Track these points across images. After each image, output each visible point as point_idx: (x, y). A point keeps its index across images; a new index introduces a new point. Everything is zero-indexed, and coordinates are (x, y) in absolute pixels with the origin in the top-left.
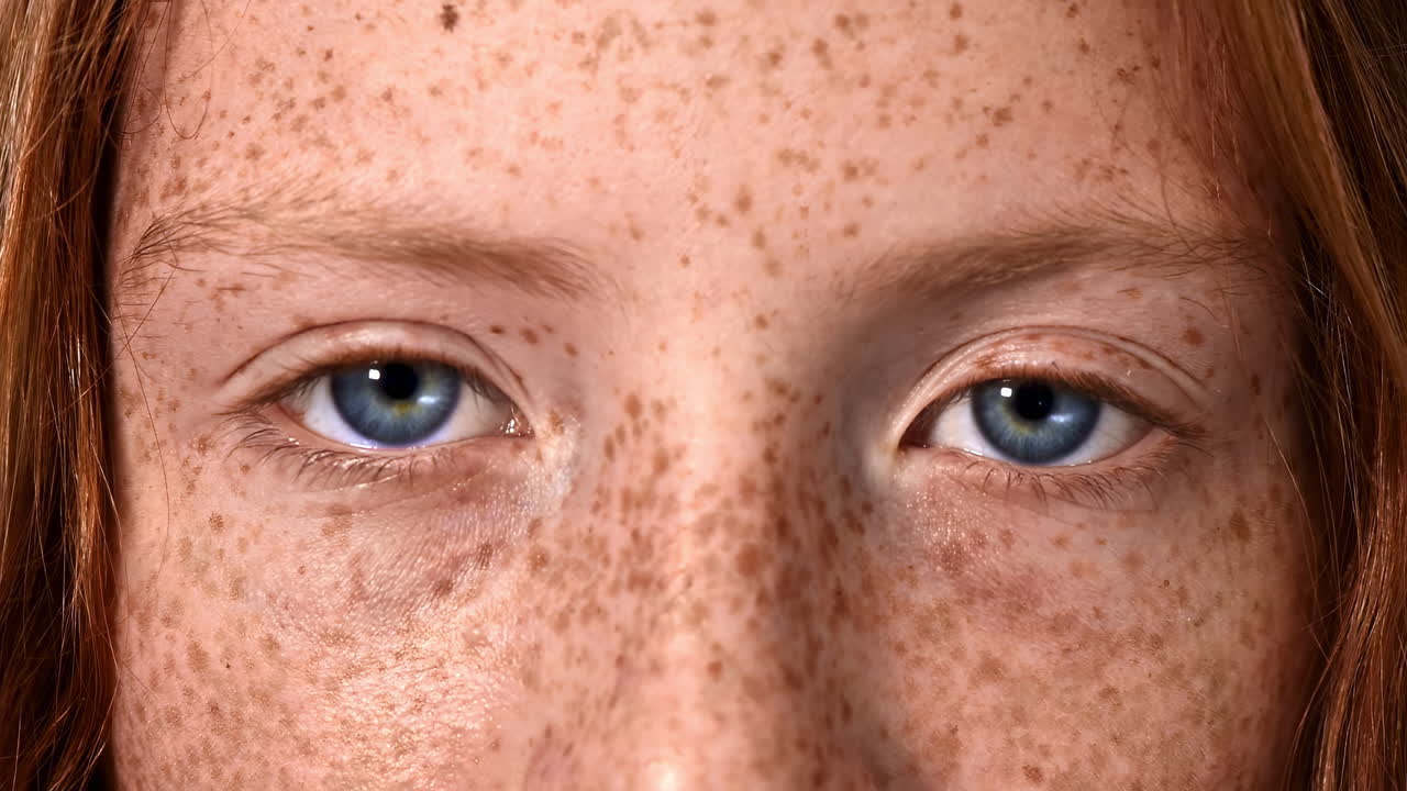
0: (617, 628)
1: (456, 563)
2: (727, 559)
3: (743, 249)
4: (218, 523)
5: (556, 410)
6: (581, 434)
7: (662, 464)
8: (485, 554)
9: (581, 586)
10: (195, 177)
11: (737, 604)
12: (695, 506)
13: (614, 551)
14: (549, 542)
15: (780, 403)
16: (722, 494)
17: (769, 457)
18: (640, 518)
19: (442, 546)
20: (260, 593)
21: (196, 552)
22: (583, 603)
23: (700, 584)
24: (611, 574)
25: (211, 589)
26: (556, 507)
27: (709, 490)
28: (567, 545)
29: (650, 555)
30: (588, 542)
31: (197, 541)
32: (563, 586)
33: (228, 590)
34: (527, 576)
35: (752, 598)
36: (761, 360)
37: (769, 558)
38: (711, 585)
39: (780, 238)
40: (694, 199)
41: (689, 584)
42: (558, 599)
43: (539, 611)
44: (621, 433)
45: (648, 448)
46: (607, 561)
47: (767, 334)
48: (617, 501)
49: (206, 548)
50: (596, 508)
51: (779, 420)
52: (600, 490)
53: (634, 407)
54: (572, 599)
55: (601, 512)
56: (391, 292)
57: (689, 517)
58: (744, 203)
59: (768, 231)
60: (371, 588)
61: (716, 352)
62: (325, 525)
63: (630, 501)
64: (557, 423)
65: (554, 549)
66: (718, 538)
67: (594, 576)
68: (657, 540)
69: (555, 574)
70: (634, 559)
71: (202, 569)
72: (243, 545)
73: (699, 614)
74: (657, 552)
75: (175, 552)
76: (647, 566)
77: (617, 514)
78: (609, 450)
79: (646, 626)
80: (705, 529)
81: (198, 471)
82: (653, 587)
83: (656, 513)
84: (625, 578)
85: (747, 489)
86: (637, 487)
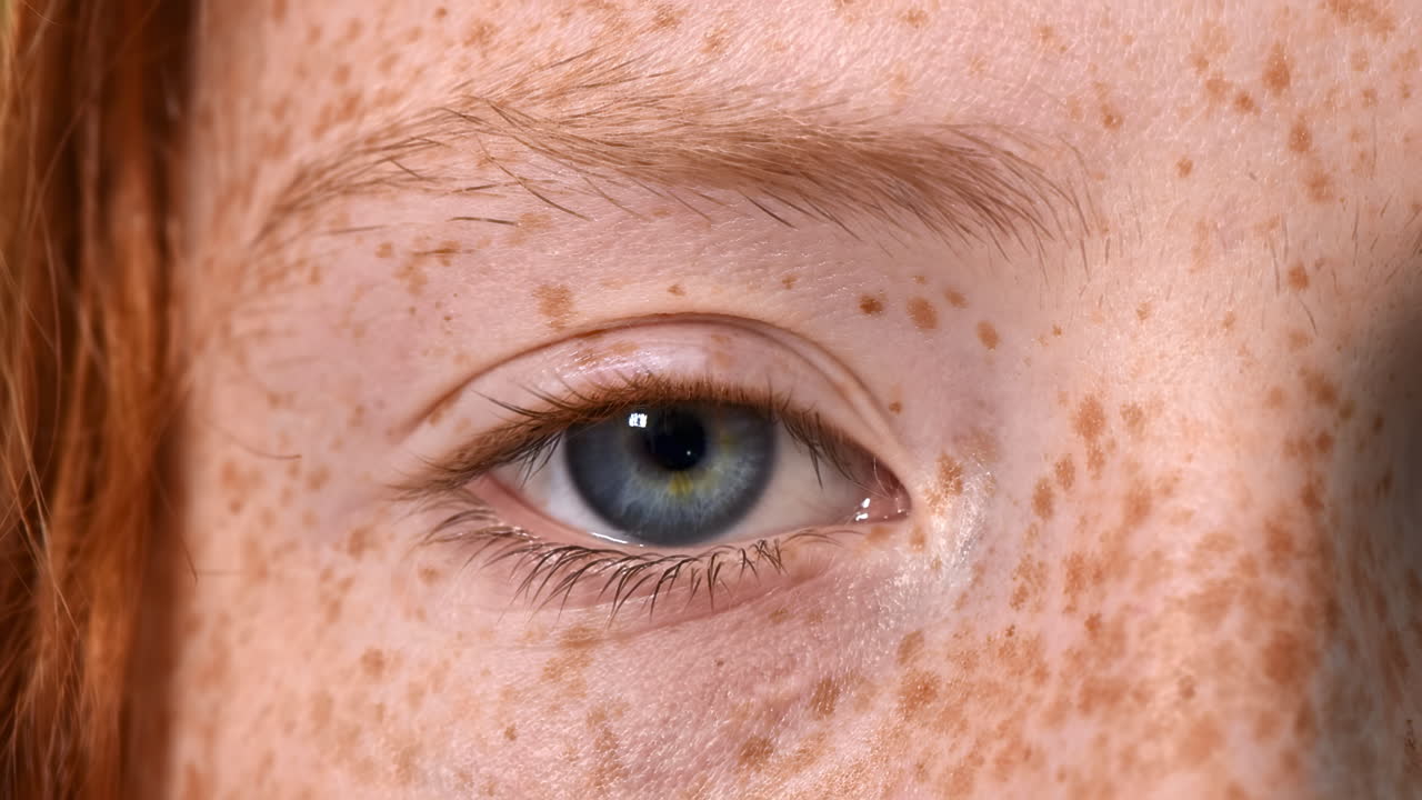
0: (1062, 777)
1: (776, 712)
2: (1249, 653)
3: (1274, 152)
4: (375, 663)
5: (950, 451)
6: (993, 489)
7: (1139, 508)
8: (825, 696)
9: (994, 722)
10: (377, 87)
11: (1265, 727)
12: (1194, 568)
13: (1055, 659)
14: (936, 662)
15: (1326, 417)
16: (1241, 551)
17: (1311, 499)
18: (1103, 597)
19: (748, 689)
20: (444, 771)
21: (341, 713)
22: (999, 746)
23: (1206, 691)
24: (1049, 694)
25: (365, 770)
26: (947, 609)
27: (1215, 543)
28: (968, 662)
29: (1121, 652)
30: (1006, 652)
31: (340, 694)
32: (963, 727)
33: (393, 768)
34: (897, 720)
35: (1289, 719)
36: (1298, 340)
37: (1314, 657)
38: (1223, 694)
39: (1332, 138)
40: (1201, 63)
41: (1188, 692)
42: (953, 748)
43: (921, 770)
44: (1066, 471)
45: (1116, 483)
46: (1041, 675)
47: (1308, 296)
48: (1058, 578)
49: (355, 704)
50: (1019, 599)
51: (1324, 442)
52: (1024, 570)
53: (1090, 421)
54: (979, 743)
55: (1029, 603)
56: (704, 237)
57: (1186, 585)
58: (1278, 77)
59: (1313, 125)
60: (630, 759)
61: (1229, 323)
62: (552, 661)
63: (1080, 574)
64: (952, 476)
65: (946, 671)
66: (1233, 622)
67: (1019, 701)
68: (1133, 627)
69: (948, 709)
70: (1092, 664)
71: (352, 736)
72: (415, 696)
73: (1204, 741)
74: (1133, 643)
75: (303, 717)
76: (1116, 669)
77: (1056, 598)
78: (1043, 503)
79: (1114, 766)
80: (1210, 606)
81: (347, 584)
82: (1129, 700)
83: (1130, 584)
84: (1075, 694)
85: (1279, 544)
86: (1094, 548)
